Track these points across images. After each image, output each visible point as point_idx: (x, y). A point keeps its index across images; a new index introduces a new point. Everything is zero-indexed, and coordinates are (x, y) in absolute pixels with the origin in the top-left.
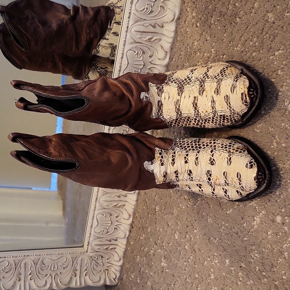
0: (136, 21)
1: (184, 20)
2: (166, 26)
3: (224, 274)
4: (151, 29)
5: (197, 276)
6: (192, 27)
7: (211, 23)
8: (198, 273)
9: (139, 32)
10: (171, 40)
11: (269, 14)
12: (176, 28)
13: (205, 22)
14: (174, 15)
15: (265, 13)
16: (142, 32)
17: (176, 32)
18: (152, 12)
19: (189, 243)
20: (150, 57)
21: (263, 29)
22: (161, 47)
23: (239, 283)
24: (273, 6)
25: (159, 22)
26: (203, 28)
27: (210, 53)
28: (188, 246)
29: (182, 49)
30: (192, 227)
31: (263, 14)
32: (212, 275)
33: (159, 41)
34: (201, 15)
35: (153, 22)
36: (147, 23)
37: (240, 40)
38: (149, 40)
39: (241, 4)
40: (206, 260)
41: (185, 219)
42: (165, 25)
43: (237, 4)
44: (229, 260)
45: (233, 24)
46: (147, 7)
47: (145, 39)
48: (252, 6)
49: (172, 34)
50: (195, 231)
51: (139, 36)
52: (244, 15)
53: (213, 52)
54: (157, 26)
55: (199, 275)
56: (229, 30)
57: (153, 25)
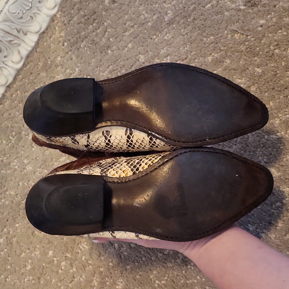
0: (5, 21)
1: (49, 36)
2: (29, 36)
3: (44, 264)
4: (15, 32)
5: (9, 267)
6: (57, 44)
7: (80, 46)
8: (11, 265)
9: (4, 31)
10: (30, 49)
11: (140, 56)
12: (39, 40)
13: (74, 44)
14: (41, 28)
15: (137, 53)
16: (7, 32)
17: (37, 43)
18: (21, 18)
19: (6, 236)
20: (5, 57)
21: (133, 65)
22: (18, 51)
23: (60, 271)
24: (146, 51)
25: (25, 29)
26: (70, 48)
27: (74, 71)
28: (4, 239)
29: (40, 60)
30: (14, 221)
31: (135, 54)
32: (29, 266)
33: (18, 46)
34: (71, 37)
35: (19, 27)
36: (14, 26)
37: (108, 68)
38: (9, 42)
39: (115, 40)
40: (24, 252)
41: (7, 213)
42: (28, 34)
43: (111, 39)
44: (52, 251)
45: (104, 53)
46: (19, 12)
47: (6, 40)
48: (126, 45)
49: (33, 44)
50: (17, 225)
51: (2, 35)
52: (116, 50)
53: (77, 71)
54: (21, 32)
55: (12, 266)
56: (99, 57)
57: (18, 29)
